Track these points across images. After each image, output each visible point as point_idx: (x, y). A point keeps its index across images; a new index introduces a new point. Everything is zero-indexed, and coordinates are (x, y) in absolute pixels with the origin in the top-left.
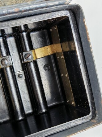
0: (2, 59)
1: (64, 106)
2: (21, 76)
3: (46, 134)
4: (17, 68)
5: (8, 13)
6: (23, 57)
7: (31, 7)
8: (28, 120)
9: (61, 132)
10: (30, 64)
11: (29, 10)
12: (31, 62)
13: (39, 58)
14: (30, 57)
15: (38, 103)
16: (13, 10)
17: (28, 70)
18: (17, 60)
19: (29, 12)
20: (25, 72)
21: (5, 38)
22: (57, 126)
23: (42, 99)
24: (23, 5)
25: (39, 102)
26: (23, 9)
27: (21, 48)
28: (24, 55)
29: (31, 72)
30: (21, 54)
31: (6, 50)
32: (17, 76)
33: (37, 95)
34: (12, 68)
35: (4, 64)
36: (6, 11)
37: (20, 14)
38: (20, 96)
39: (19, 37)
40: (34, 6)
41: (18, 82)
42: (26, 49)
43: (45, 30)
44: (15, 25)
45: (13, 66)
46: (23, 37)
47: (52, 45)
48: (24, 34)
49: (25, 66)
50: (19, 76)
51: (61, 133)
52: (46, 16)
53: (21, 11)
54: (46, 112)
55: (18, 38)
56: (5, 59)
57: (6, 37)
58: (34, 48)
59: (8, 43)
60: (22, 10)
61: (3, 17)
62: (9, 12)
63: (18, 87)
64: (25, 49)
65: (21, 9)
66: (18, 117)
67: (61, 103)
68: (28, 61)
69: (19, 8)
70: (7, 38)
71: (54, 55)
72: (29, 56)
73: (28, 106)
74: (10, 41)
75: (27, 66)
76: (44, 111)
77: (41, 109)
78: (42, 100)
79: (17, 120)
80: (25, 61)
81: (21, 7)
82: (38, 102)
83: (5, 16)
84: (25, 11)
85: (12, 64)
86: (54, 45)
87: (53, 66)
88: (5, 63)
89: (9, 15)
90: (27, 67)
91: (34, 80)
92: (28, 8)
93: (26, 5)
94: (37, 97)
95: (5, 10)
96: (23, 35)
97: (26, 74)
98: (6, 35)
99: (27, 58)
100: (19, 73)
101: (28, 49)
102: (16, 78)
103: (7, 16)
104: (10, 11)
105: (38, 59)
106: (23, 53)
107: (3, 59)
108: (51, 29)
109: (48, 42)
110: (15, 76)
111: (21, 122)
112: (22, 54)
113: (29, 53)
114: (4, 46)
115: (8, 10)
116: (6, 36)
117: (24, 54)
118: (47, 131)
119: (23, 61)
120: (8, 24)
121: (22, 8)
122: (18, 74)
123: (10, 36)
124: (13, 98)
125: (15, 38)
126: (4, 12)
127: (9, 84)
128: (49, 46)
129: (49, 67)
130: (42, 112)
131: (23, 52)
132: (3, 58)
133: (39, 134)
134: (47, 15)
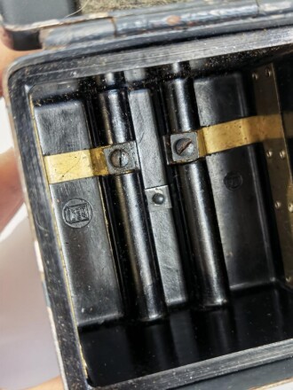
0: (112, 149)
1: (276, 292)
2: (161, 199)
3: (226, 367)
4: (152, 178)
5: (150, 27)
6: (169, 148)
7: (214, 13)
8: (173, 324)
9: (269, 366)
10: (188, 168)
11: (208, 22)
12: (191, 163)
13: (215, 153)
14: (190, 149)
15: (205, 279)
16: (164, 21)
17: (181, 185)
18: (152, 155)
19: (207, 27)
20: (173, 188)
21: (123, 93)
22: (260, 348)
23: (216, 267)
24: (191, 7)
25: (207, 276)
26: (190, 17)
27: (164, 123)
28: (173, 142)
29: (188, 191)
30: (164, 138)
31: (127, 126)
32: (149, 200)
33: (203, 255)
34: (137, 175)
35: (117, 163)
36: (145, 21)
37: (180, 31)
38: (155, 254)
39: (163, 92)
40: (223, 12)
41: (151, 214)
42: (180, 126)
43: (236, 75)
44: (163, 60)
45: (140, 172)
46: (174, 92)
47: (255, 119)
48: (179, 83)
49: (174, 175)
50: (155, 198)
51: (269, 368)
52: (249, 39)
53: (184, 25)
54: (223, 306)
55: (159, 93)
56: (121, 151)
57: (126, 88)
58: (202, 124)
59: (132, 106)
60: (188, 20)
61: (133, 37)
62: (153, 25)
63: (151, 230)
64: (177, 127)
65: (185, 17)
66: (147, 313)
67: (268, 282)
68: (184, 160)
69: (179, 14)
70: (130, 91)
71: (258, 147)
72: (187, 145)
73: (175, 285)
74: (136, 100)
75: (178, 173)
76: (219, 300)
77: (211, 296)
78: (217, 271)
79: (145, 319)
80: (176, 158)
81: (186, 13)
82: (203, 274)
83: (139, 36)
84: (195, 24)
85: (138, 166)
86: (262, 117)
87: (252, 176)
88: (121, 161)
89: (151, 34)
90: (179, 177)
91: (196, 213)
92: (203, 15)
93: (199, 8)
94: (201, 260)
95: (141, 20)
96: (174, 86)
97: (174, 195)
98: (128, 82)
99: (181, 152)
100: (157, 192)
101: (186, 126)
102: (146, 204)
103: (145, 35)
104: (156, 22)
105: (210, 155)
106: (172, 136)
107: (116, 150)
108: (255, 72)
109: (243, 109)
110: (145, 197)
111: (154, 327)
112: (169, 140)
113: (188, 137)
114: (121, 116)
115: (148, 19)
116: (127, 85)
117: (174, 138)
118: (230, 360)
119: (171, 158)
120: (144, 57)
121: (188, 15)
122: (152, 195)
123: (138, 86)
124: (137, 259)
125: (151, 92)
126: (138, 24)
127: (129, 218)
128: (245, 120)
129: (241, 179)
130: (213, 302)
131: (172, 132)
132: (117, 147)
133: (209, 366)
134: (254, 36)
